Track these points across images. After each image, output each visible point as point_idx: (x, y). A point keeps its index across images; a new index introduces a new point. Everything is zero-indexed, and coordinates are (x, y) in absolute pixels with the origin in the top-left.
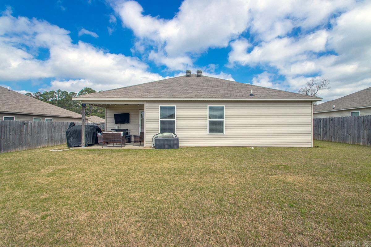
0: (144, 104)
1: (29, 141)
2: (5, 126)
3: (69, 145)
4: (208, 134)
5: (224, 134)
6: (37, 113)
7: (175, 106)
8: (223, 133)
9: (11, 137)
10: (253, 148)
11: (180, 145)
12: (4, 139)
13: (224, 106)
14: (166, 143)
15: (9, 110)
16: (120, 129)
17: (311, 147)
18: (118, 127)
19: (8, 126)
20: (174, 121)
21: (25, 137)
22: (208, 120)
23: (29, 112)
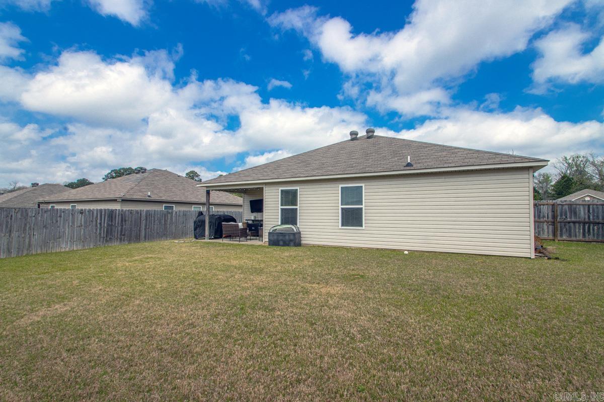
0: (263, 188)
1: (174, 231)
2: (149, 215)
3: (196, 237)
4: (340, 227)
5: (364, 228)
6: (197, 201)
7: (298, 188)
8: (362, 226)
9: (156, 227)
10: (406, 252)
11: (303, 242)
12: (149, 228)
13: (363, 185)
14: (281, 238)
15: (169, 199)
16: (257, 219)
17: (530, 258)
18: (255, 217)
19: (153, 216)
20: (297, 209)
21: (170, 226)
22: (341, 207)
23: (188, 200)
